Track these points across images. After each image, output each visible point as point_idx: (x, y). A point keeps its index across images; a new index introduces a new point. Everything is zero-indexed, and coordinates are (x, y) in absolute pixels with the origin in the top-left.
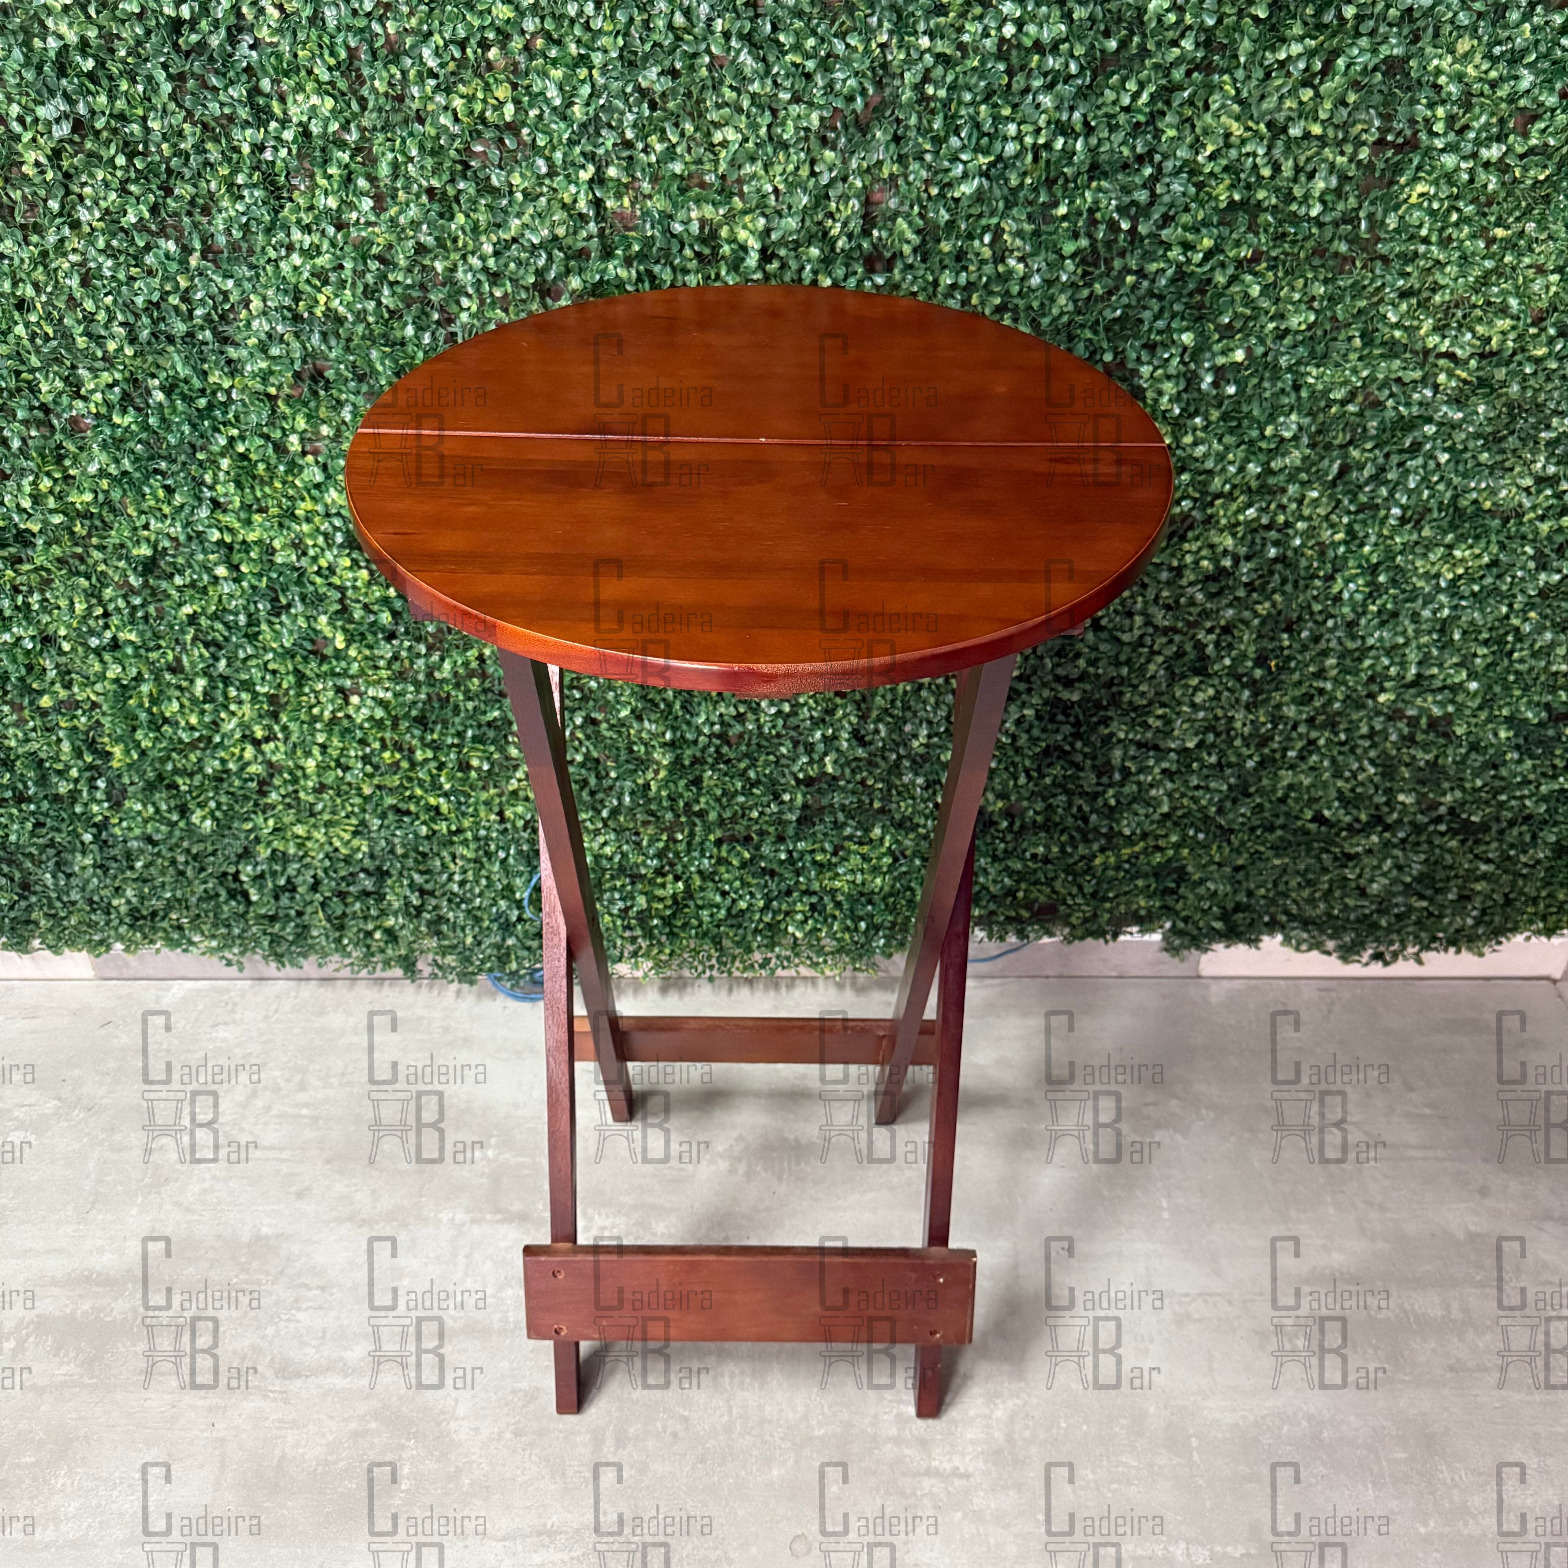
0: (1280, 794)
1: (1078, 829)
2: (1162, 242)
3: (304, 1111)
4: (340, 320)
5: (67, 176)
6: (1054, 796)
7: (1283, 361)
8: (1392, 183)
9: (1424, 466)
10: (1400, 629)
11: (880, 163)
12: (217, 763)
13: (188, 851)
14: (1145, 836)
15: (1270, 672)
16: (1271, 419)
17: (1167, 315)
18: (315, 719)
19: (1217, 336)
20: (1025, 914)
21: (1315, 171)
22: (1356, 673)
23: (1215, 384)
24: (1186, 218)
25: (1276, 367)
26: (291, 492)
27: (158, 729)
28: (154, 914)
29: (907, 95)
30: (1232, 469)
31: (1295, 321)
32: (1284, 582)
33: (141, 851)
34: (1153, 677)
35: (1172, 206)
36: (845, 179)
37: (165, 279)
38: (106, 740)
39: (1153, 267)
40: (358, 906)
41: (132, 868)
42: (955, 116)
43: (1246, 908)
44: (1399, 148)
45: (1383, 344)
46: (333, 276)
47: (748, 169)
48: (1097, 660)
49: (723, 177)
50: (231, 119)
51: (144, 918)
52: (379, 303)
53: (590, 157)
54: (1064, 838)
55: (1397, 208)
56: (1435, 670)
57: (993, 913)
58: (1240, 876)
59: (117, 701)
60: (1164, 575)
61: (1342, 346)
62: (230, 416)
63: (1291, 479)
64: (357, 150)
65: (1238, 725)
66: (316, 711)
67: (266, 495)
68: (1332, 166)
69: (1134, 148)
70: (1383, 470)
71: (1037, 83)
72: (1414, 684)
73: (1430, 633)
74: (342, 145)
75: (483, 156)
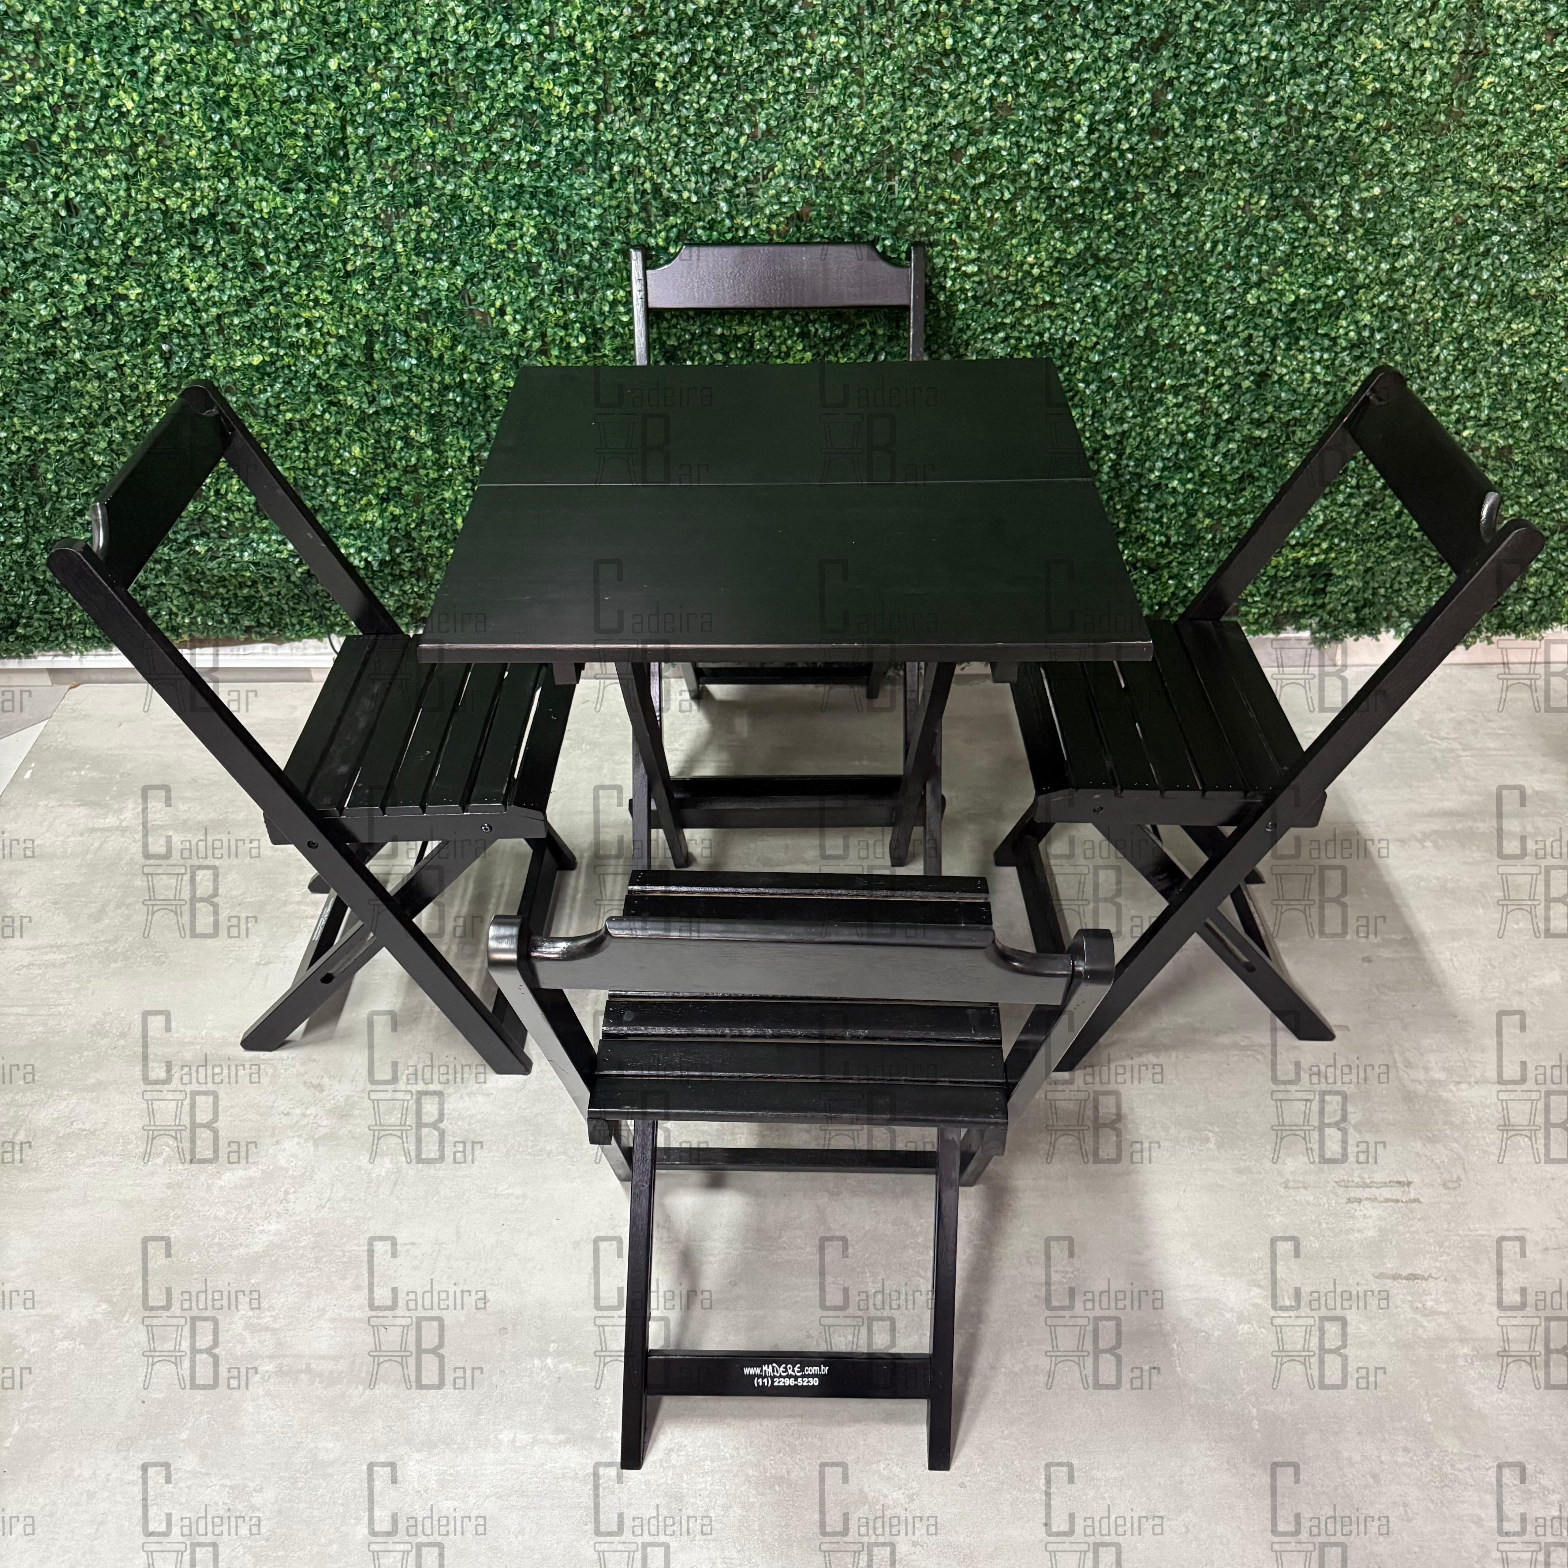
2: (1332, 117)
5: (679, 89)
7: (1404, 195)
8: (1471, 76)
9: (1493, 264)
10: (1477, 382)
16: (1396, 232)
17: (1333, 164)
19: (1363, 178)
21: (1425, 70)
22: (1449, 415)
23: (1361, 211)
24: (1347, 102)
25: (1400, 197)
29: (1185, 28)
30: (1371, 268)
31: (1411, 167)
35: (1339, 93)
36: (1142, 82)
39: (1326, 133)
42: (1212, 40)
44: (1476, 55)
45: (1465, 182)
46: (827, 150)
47: (1086, 75)
48: (1280, 406)
50: (778, 52)
53: (991, 70)
55: (1475, 92)
56: (1500, 413)
60: (1326, 343)
61: (1440, 184)
63: (1408, 274)
68: (1436, 66)
69: (1317, 58)
70: (1466, 268)
71: (1261, 20)
72: (1486, 423)
73: (1496, 384)
75: (928, 71)
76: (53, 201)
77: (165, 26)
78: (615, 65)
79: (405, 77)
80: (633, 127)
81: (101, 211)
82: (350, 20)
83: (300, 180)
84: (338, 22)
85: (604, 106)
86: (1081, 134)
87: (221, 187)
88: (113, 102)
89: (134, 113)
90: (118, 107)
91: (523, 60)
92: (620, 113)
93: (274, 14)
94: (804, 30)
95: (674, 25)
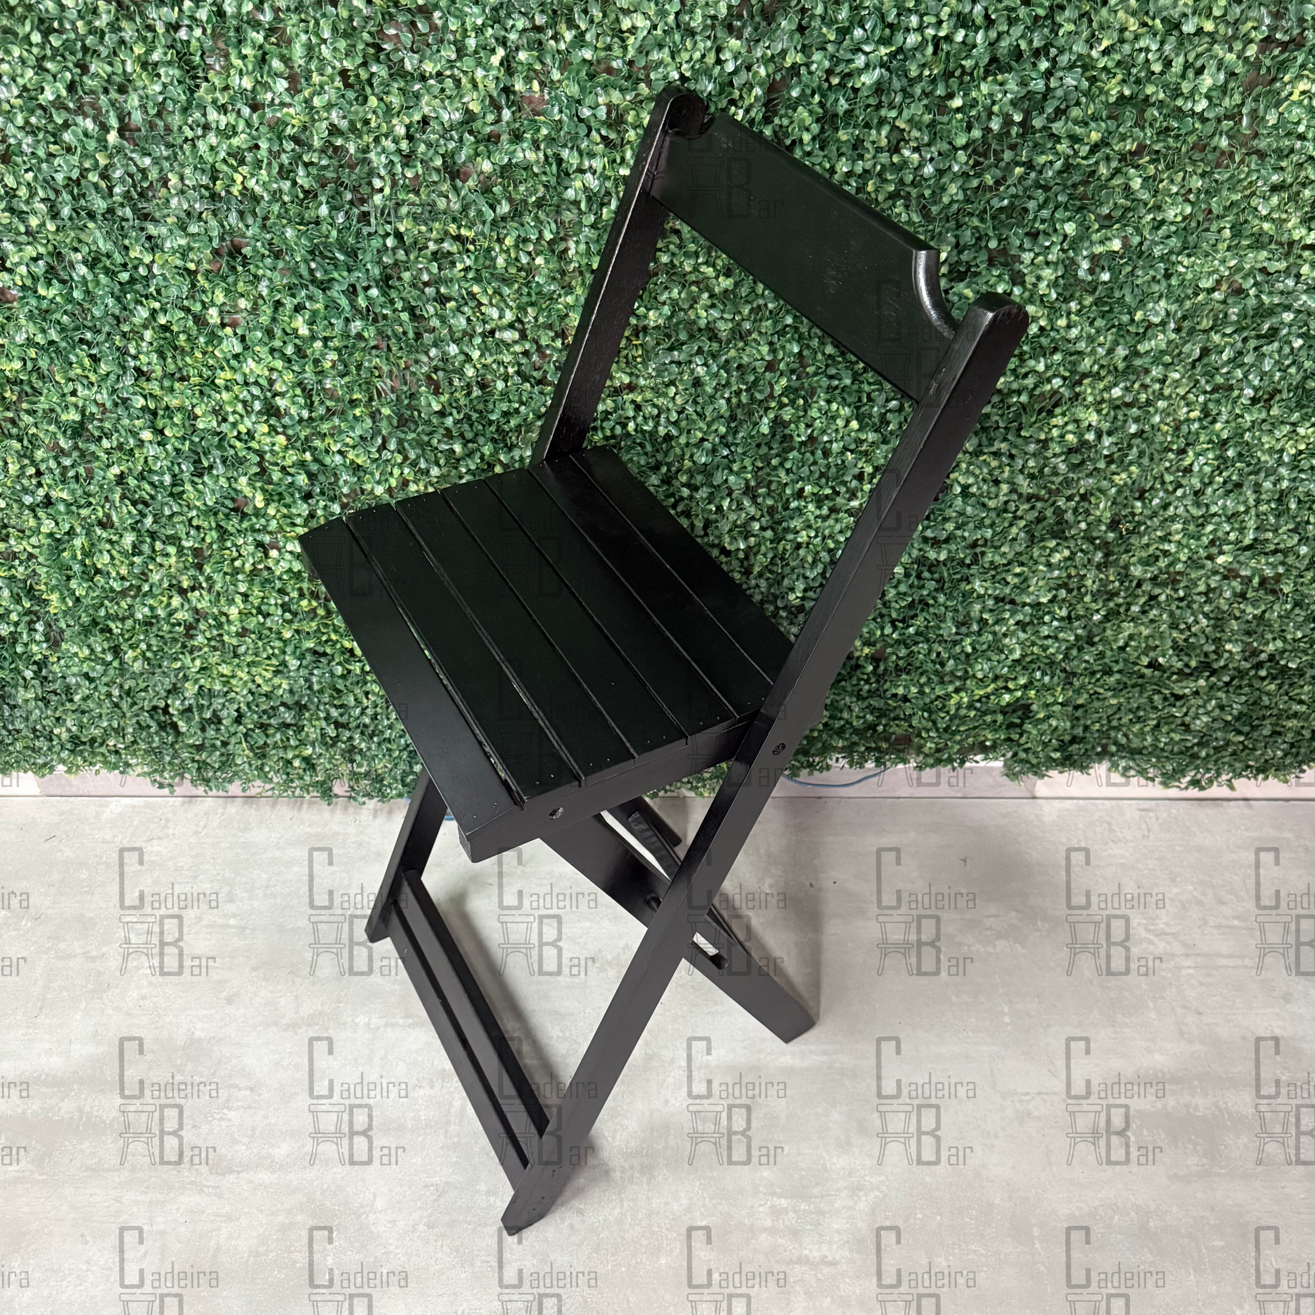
0: (1121, 643)
1: (936, 672)
2: (1053, 135)
3: (232, 921)
4: (256, 199)
6: (916, 643)
7: (1157, 251)
8: (1274, 80)
9: (1279, 351)
10: (1242, 499)
11: (784, 52)
12: (146, 610)
13: (121, 686)
14: (996, 678)
15: (1121, 537)
16: (1142, 303)
17: (1051, 206)
18: (237, 571)
19: (1096, 226)
20: (885, 745)
21: (1203, 67)
22: (1199, 539)
23: (1091, 271)
24: (1076, 112)
25: (1150, 256)
26: (211, 362)
27: (92, 580)
28: (93, 741)
31: (1171, 213)
32: (1141, 454)
33: (79, 685)
34: (1014, 539)
35: (1064, 99)
36: (749, 68)
37: (84, 156)
38: (43, 587)
39: (1042, 159)
40: (278, 736)
41: (71, 700)
43: (1082, 740)
44: (1285, 46)
45: (1252, 235)
46: (249, 157)
47: (655, 56)
48: (964, 524)
49: (631, 63)
51: (84, 743)
52: (294, 183)
53: (501, 41)
54: (923, 680)
55: (1278, 105)
56: (1270, 535)
57: (855, 744)
58: (1079, 713)
59: (52, 554)
60: (1032, 447)
61: (1212, 237)
62: (152, 289)
64: (271, 31)
65: (1089, 583)
66: (237, 563)
67: (187, 365)
68: (1220, 65)
69: (1031, 42)
70: (1240, 353)
72: (1249, 547)
73: (1268, 502)
74: (256, 25)
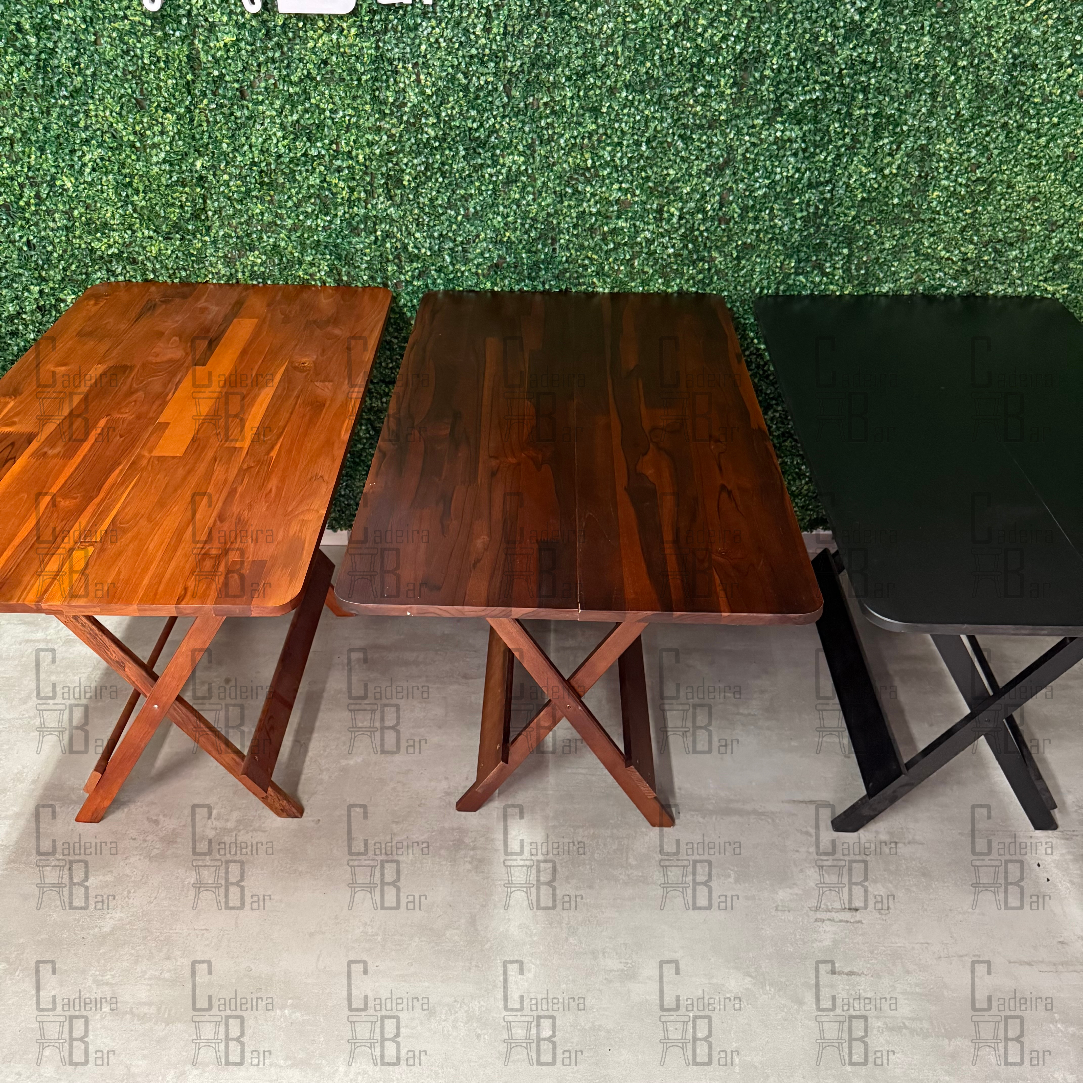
2: (835, 213)
4: (513, 243)
5: (418, 186)
8: (925, 191)
11: (727, 183)
16: (878, 284)
17: (837, 242)
19: (857, 251)
21: (894, 187)
23: (856, 270)
24: (845, 204)
29: (739, 158)
31: (888, 245)
35: (839, 199)
36: (713, 189)
37: (448, 226)
42: (757, 165)
45: (923, 255)
46: (513, 226)
47: (677, 184)
49: (667, 188)
50: (482, 165)
52: (529, 236)
61: (907, 255)
68: (901, 185)
69: (825, 178)
71: (788, 153)
75: (577, 179)
76: (19, 241)
77: (92, 138)
78: (378, 170)
79: (244, 172)
80: (389, 207)
81: (50, 248)
82: (210, 137)
83: (177, 233)
84: (202, 138)
85: (370, 194)
86: (675, 220)
87: (126, 236)
88: (58, 183)
89: (72, 189)
90: (62, 186)
91: (320, 164)
92: (381, 199)
93: (162, 133)
94: (498, 152)
95: (414, 147)
